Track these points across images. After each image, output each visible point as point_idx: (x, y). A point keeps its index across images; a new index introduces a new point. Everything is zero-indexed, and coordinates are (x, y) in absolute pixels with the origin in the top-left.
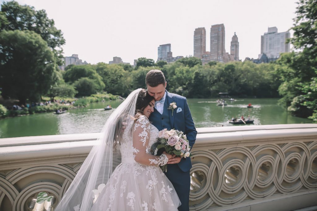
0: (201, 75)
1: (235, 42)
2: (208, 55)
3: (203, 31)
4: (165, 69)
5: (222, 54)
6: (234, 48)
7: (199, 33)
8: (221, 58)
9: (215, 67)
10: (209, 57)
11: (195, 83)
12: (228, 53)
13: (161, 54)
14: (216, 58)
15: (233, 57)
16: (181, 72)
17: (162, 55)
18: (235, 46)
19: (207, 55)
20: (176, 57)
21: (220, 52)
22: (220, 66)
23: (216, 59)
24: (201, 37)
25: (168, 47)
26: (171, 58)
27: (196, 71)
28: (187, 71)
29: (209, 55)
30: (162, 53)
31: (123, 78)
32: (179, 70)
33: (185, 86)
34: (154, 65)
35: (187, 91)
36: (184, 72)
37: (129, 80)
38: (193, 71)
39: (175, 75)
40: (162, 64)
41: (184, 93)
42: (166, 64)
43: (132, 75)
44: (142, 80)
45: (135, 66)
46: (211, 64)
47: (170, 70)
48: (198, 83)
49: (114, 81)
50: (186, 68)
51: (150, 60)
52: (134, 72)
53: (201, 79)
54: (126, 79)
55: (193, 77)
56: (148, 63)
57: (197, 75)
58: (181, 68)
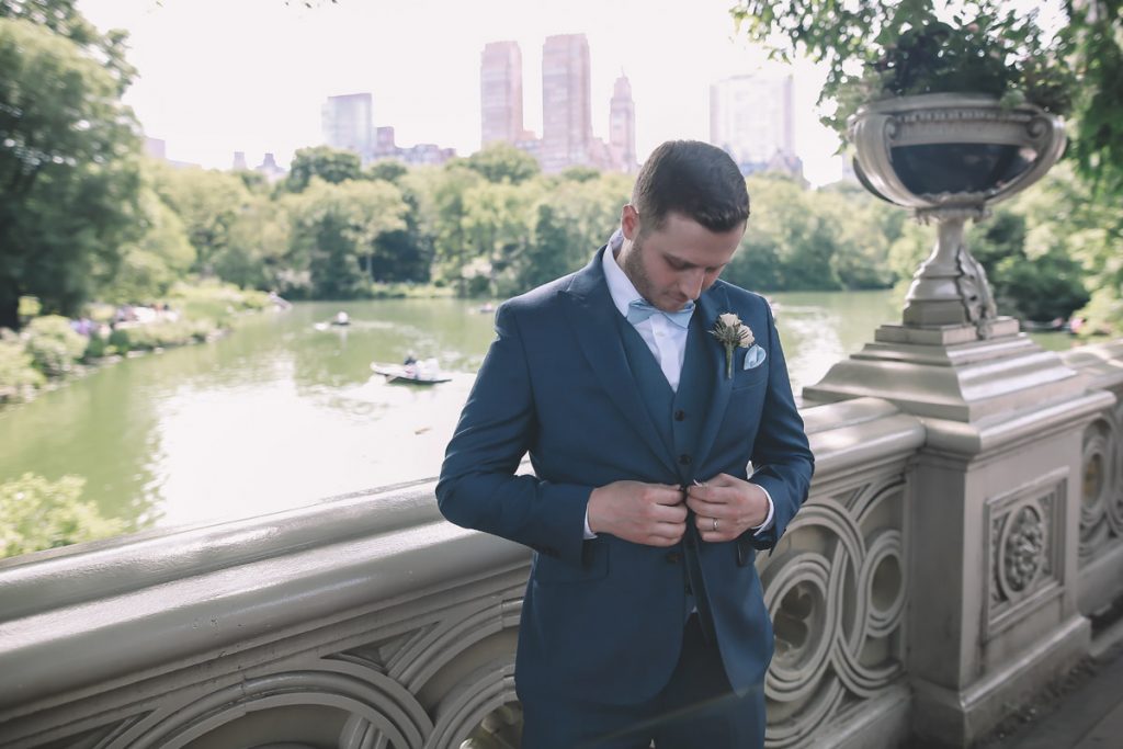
0: (562, 215)
1: (622, 105)
2: (533, 142)
3: (513, 54)
4: (411, 194)
5: (586, 139)
6: (621, 121)
7: (499, 61)
8: (580, 154)
9: (596, 187)
10: (536, 151)
12: (601, 139)
13: (334, 131)
14: (565, 155)
16: (487, 205)
17: (337, 134)
18: (623, 115)
19: (529, 144)
20: (412, 146)
21: (577, 132)
22: (614, 184)
23: (562, 159)
24: (507, 74)
25: (361, 106)
26: (390, 149)
27: (542, 202)
28: (510, 204)
29: (538, 144)
30: (337, 128)
31: (247, 227)
32: (479, 195)
33: (497, 257)
34: (358, 176)
35: (511, 275)
36: (500, 203)
37: (273, 233)
38: (528, 203)
39: (467, 214)
40: (389, 175)
41: (495, 281)
42: (403, 171)
43: (282, 215)
44: (330, 233)
45: (273, 178)
46: (571, 176)
47: (439, 198)
48: (553, 245)
49: (210, 236)
50: (503, 189)
51: (344, 156)
52: (292, 200)
53: (563, 230)
54: (259, 229)
55: (532, 221)
56: (337, 169)
57: (546, 214)
58: (484, 187)
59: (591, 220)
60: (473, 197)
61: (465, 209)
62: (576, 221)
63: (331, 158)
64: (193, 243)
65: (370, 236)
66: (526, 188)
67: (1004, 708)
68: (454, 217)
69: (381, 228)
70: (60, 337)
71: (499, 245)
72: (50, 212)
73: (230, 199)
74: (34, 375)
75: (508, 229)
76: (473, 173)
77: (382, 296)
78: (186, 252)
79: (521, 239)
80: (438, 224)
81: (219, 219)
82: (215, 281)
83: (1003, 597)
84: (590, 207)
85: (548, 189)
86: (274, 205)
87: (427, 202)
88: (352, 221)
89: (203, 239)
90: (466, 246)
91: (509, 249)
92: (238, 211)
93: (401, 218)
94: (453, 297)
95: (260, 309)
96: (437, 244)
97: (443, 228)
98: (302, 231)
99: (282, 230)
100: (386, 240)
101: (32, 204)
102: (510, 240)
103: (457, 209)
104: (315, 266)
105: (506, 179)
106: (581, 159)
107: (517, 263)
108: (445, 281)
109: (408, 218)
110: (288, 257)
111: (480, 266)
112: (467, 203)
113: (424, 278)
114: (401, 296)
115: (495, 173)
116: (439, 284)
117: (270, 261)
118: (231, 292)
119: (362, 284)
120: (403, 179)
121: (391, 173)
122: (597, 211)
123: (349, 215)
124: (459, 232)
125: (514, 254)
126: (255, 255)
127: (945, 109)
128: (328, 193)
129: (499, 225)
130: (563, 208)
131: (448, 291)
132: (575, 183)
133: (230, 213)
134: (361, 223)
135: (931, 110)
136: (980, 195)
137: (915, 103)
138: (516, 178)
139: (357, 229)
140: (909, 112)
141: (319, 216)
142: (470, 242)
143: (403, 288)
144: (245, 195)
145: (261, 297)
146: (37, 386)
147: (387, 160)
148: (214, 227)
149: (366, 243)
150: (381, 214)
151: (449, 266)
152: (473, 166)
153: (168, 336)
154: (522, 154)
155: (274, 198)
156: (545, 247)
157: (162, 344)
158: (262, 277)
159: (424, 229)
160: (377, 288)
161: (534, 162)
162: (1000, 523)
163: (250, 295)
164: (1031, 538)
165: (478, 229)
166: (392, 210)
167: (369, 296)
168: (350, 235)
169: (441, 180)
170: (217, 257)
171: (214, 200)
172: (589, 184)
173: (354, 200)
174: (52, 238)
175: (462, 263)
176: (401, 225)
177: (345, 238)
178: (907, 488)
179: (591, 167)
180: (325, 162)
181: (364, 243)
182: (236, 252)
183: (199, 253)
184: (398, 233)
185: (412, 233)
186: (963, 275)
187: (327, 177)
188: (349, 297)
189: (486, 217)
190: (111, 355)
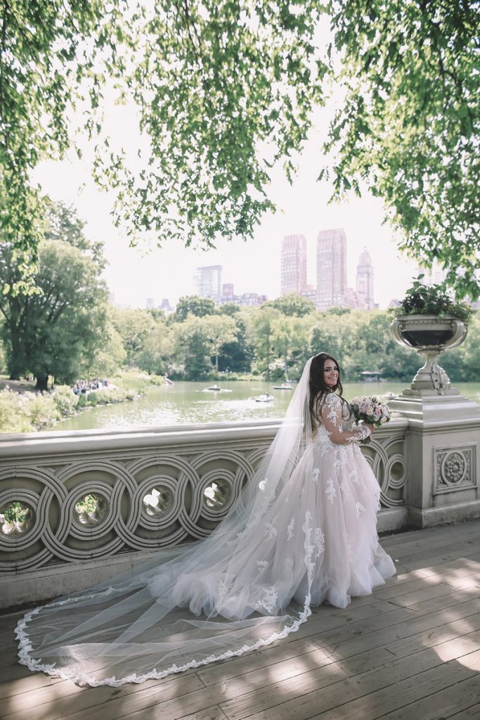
0: (327, 334)
1: (365, 270)
2: (312, 291)
3: (301, 242)
4: (241, 322)
5: (343, 289)
6: (364, 279)
7: (293, 246)
8: (339, 299)
9: (347, 318)
10: (314, 297)
11: (315, 350)
12: (351, 289)
13: (200, 287)
14: (330, 299)
15: (362, 298)
16: (284, 329)
17: (202, 289)
18: (366, 275)
19: (309, 293)
20: (242, 294)
21: (337, 286)
22: (359, 316)
23: (329, 302)
24: (297, 253)
25: (215, 272)
26: (231, 297)
27: (315, 327)
28: (296, 328)
29: (314, 293)
30: (202, 285)
31: (154, 340)
32: (279, 322)
33: (289, 358)
34: (213, 313)
35: (296, 368)
36: (291, 328)
37: (167, 343)
38: (307, 328)
39: (272, 334)
40: (229, 311)
41: (288, 372)
42: (238, 309)
43: (172, 332)
44: (196, 344)
45: (167, 314)
46: (333, 311)
47: (257, 325)
49: (134, 345)
50: (293, 320)
51: (205, 301)
52: (177, 325)
53: (327, 343)
54: (159, 341)
55: (310, 339)
56: (202, 309)
57: (317, 333)
58: (282, 318)
59: (343, 338)
60: (276, 324)
61: (271, 331)
62: (335, 338)
63: (199, 302)
64: (125, 349)
65: (218, 346)
66: (307, 319)
67: (442, 520)
68: (265, 335)
69: (224, 341)
70: (68, 395)
71: (290, 352)
72: (64, 332)
73: (145, 325)
74: (57, 413)
75: (295, 342)
76: (276, 310)
77: (223, 379)
78: (123, 353)
79: (303, 349)
80: (255, 339)
81: (139, 335)
82: (137, 369)
83: (444, 483)
84: (343, 330)
85: (319, 319)
86: (168, 328)
87: (250, 326)
88: (208, 337)
89: (131, 346)
90: (271, 352)
91: (295, 353)
92: (149, 331)
93: (235, 335)
94: (262, 380)
95: (159, 384)
96: (255, 350)
97: (259, 341)
98: (183, 342)
99: (172, 342)
100: (227, 348)
101: (57, 329)
102: (297, 349)
103: (267, 331)
104: (188, 362)
105: (295, 314)
106: (340, 303)
107: (300, 362)
108: (259, 372)
109: (239, 336)
110: (174, 356)
111: (279, 363)
112: (272, 327)
113: (249, 370)
114: (234, 379)
115: (288, 310)
116: (255, 374)
117: (164, 359)
118: (144, 375)
119: (213, 372)
120: (237, 314)
121: (230, 310)
122: (348, 332)
123: (208, 334)
124: (267, 344)
125: (298, 357)
126: (157, 355)
127: (418, 320)
128: (196, 322)
129: (290, 340)
130: (327, 331)
131: (260, 377)
132: (335, 316)
133: (145, 332)
134: (213, 338)
135: (414, 320)
136: (437, 346)
137: (410, 318)
138: (301, 313)
139: (211, 341)
140: (407, 321)
141: (191, 334)
142: (273, 349)
143: (235, 375)
144: (153, 323)
145: (160, 378)
146: (58, 419)
147: (228, 303)
148: (137, 340)
149: (216, 349)
150: (223, 334)
151: (261, 363)
152: (276, 306)
153: (115, 397)
154: (305, 299)
155: (167, 324)
157: (112, 401)
158: (160, 367)
159: (248, 342)
160: (221, 374)
161: (312, 303)
162: (442, 457)
163: (153, 377)
164: (457, 464)
165: (278, 342)
166: (231, 331)
167: (216, 379)
168: (208, 345)
169: (258, 314)
170: (138, 356)
171: (137, 325)
172: (344, 316)
173: (210, 325)
174: (64, 346)
175: (268, 362)
176: (235, 339)
177: (205, 347)
178: (405, 441)
179: (345, 307)
180: (196, 304)
181: (214, 350)
182: (147, 353)
183: (128, 353)
184: (233, 344)
185: (241, 344)
186: (433, 372)
187: (196, 313)
188: (205, 379)
189: (283, 335)
190: (88, 406)
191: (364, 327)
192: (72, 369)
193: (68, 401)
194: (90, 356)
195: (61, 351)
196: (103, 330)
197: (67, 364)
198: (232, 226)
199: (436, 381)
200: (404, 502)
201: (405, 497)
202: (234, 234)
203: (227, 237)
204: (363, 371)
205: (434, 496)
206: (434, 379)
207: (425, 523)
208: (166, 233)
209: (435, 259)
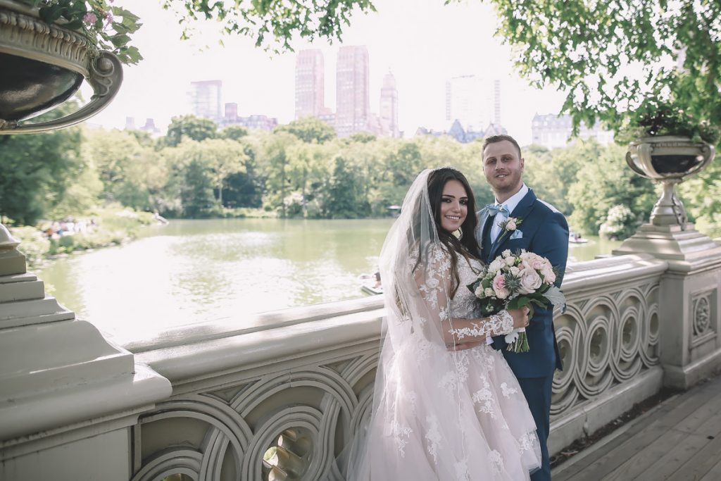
0: (351, 164)
1: (389, 93)
2: (330, 115)
3: (318, 58)
4: (250, 148)
5: (365, 114)
6: (388, 103)
7: (309, 62)
8: (361, 124)
9: (373, 146)
10: (333, 122)
11: (339, 182)
12: (375, 114)
13: (195, 105)
14: (351, 124)
15: (386, 124)
16: (302, 157)
17: (197, 107)
18: (390, 99)
19: (328, 117)
20: (249, 116)
21: (359, 110)
22: (385, 144)
23: (350, 127)
24: (314, 71)
25: (214, 89)
26: (234, 118)
27: (338, 155)
28: (317, 156)
29: (333, 117)
30: (197, 103)
31: (139, 168)
32: (296, 151)
33: (307, 191)
34: (213, 137)
35: (316, 203)
36: (310, 156)
37: (157, 173)
38: (328, 156)
39: (288, 163)
40: (235, 135)
41: (306, 207)
42: (245, 133)
43: (162, 161)
44: (195, 174)
45: (155, 137)
46: (357, 139)
47: (270, 152)
48: (345, 184)
49: (112, 175)
50: (312, 147)
51: (204, 121)
52: (169, 151)
53: (352, 174)
54: (146, 170)
55: (332, 168)
56: (200, 131)
57: (341, 163)
58: (300, 146)
59: (370, 168)
60: (293, 152)
61: (287, 159)
62: (360, 169)
63: (196, 123)
64: (101, 179)
65: (221, 176)
66: (327, 147)
68: (280, 165)
69: (229, 171)
70: (33, 240)
71: (309, 183)
73: (126, 149)
75: (316, 173)
76: (292, 135)
77: (229, 216)
78: (99, 186)
79: (324, 180)
80: (268, 169)
81: (119, 162)
82: (118, 204)
84: (370, 159)
85: (342, 147)
86: (157, 154)
87: (261, 154)
88: (210, 166)
89: (107, 175)
90: (287, 184)
91: (315, 186)
92: (131, 157)
93: (243, 164)
94: (277, 217)
95: (149, 224)
96: (267, 182)
97: (272, 171)
98: (176, 172)
99: (162, 171)
100: (233, 179)
102: (317, 180)
103: (282, 159)
104: (184, 196)
105: (315, 140)
106: (362, 128)
107: (321, 195)
108: (272, 207)
109: (248, 165)
110: (165, 188)
111: (296, 197)
112: (288, 155)
113: (258, 205)
114: (242, 216)
115: (306, 136)
116: (268, 209)
117: (153, 192)
118: (128, 212)
119: (216, 208)
120: (244, 138)
121: (236, 134)
122: (375, 162)
123: (209, 162)
124: (282, 175)
125: (319, 189)
126: (143, 187)
128: (194, 147)
129: (309, 170)
130: (353, 160)
131: (274, 213)
132: (359, 143)
133: (126, 159)
134: (216, 167)
138: (321, 140)
139: (213, 171)
141: (188, 162)
142: (289, 181)
143: (243, 211)
144: (137, 148)
145: (149, 216)
147: (234, 126)
148: (115, 168)
149: (218, 181)
150: (229, 162)
151: (275, 197)
152: (291, 131)
153: (97, 241)
154: (325, 124)
155: (156, 149)
156: (340, 185)
157: (93, 246)
158: (148, 202)
159: (258, 172)
160: (225, 211)
161: (332, 129)
163: (139, 214)
165: (295, 172)
166: (237, 159)
167: (221, 217)
168: (210, 175)
169: (270, 139)
170: (118, 188)
171: (114, 149)
172: (369, 144)
173: (212, 152)
175: (284, 195)
176: (243, 169)
177: (205, 177)
179: (371, 134)
180: (192, 126)
181: (217, 180)
182: (130, 185)
183: (105, 184)
184: (240, 174)
185: (250, 175)
186: (675, 205)
187: (194, 136)
188: (206, 216)
189: (301, 165)
190: (61, 253)
191: (392, 156)
192: (33, 205)
193: (36, 248)
194: (59, 188)
195: (16, 181)
196: (78, 154)
197: (26, 200)
198: (314, 24)
199: (680, 215)
200: (658, 360)
201: (659, 354)
202: (316, 35)
203: (307, 37)
204: (391, 205)
205: (690, 350)
206: (678, 212)
207: (687, 383)
208: (231, 27)
209: (548, 79)
